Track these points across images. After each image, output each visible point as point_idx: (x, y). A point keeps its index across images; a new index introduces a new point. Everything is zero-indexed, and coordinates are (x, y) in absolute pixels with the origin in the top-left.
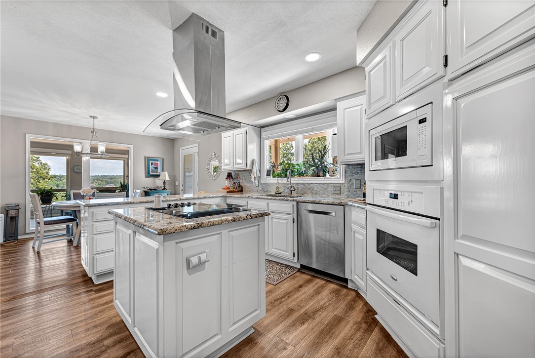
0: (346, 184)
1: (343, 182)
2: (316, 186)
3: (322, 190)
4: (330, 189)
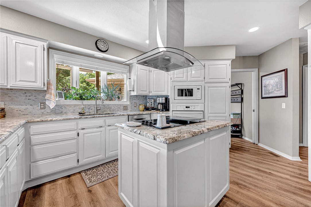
0: (130, 105)
1: (129, 104)
2: (113, 106)
3: (117, 109)
4: (122, 108)
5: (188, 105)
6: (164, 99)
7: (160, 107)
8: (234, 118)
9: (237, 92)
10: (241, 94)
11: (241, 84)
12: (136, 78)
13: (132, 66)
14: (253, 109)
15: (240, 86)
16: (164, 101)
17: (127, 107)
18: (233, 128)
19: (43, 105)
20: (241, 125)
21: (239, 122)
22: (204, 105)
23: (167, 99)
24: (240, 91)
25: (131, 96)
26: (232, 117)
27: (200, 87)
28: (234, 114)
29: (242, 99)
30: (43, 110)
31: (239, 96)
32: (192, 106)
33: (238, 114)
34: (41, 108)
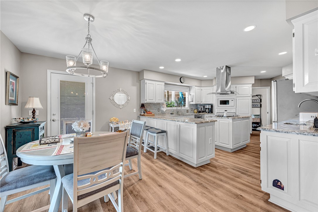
2: (182, 110)
3: (184, 111)
4: (186, 111)
5: (226, 110)
6: (210, 106)
7: (207, 110)
8: (255, 118)
9: (257, 100)
10: (260, 102)
11: (260, 95)
12: (194, 94)
13: (191, 88)
14: (267, 112)
15: (259, 96)
16: (210, 107)
17: (188, 110)
18: (255, 125)
19: (159, 110)
20: (260, 122)
21: (258, 121)
22: (236, 109)
23: (212, 106)
24: (260, 100)
25: (190, 104)
26: (253, 117)
27: (233, 99)
28: (255, 115)
29: (261, 105)
30: (159, 112)
31: (258, 103)
32: (228, 110)
33: (258, 115)
34: (158, 111)
